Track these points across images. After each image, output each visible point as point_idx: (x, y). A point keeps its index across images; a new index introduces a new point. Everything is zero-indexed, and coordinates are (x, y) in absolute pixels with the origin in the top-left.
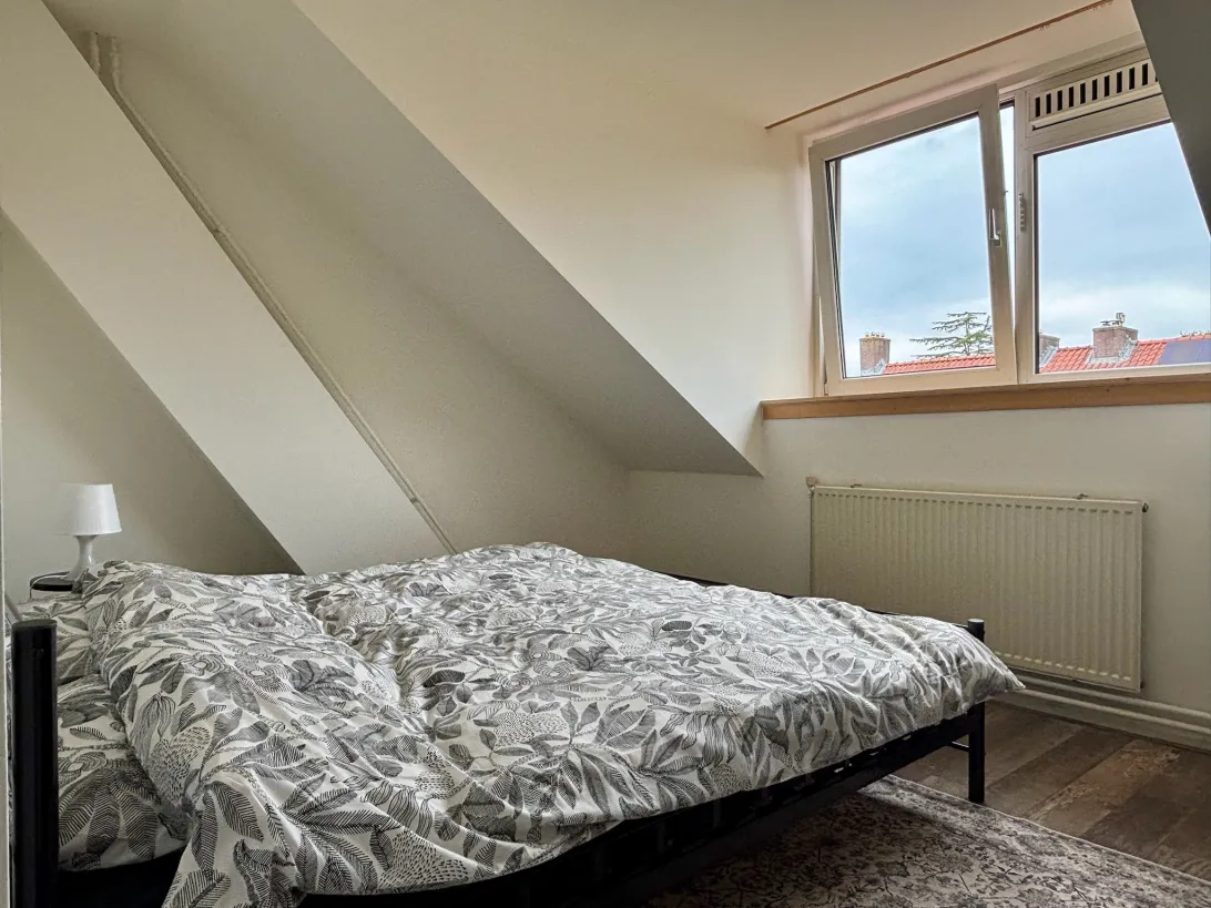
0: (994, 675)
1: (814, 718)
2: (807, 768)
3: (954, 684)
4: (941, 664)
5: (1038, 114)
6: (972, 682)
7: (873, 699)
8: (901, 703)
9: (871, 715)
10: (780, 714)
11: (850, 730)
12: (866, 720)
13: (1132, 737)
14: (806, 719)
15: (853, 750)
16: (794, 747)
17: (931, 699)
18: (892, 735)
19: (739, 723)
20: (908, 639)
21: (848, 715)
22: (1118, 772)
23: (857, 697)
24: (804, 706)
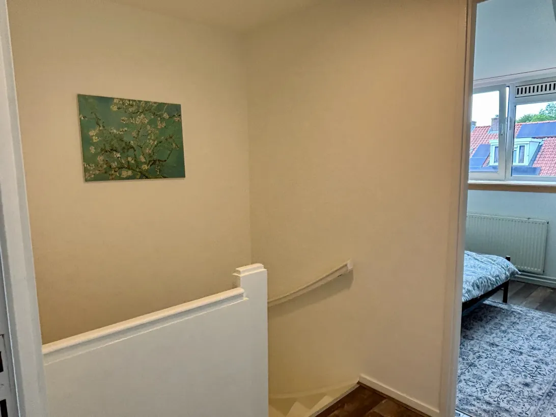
0: (515, 270)
1: (483, 282)
2: (482, 293)
3: (507, 273)
4: (503, 268)
5: (518, 93)
6: (510, 272)
7: (493, 277)
8: (498, 278)
9: (494, 281)
10: (478, 281)
11: (489, 284)
12: (492, 282)
13: (540, 286)
14: (482, 283)
15: (490, 289)
16: (480, 288)
17: (503, 277)
18: (497, 285)
19: (471, 284)
20: (493, 262)
21: (489, 281)
22: (538, 294)
23: (490, 277)
24: (481, 279)
